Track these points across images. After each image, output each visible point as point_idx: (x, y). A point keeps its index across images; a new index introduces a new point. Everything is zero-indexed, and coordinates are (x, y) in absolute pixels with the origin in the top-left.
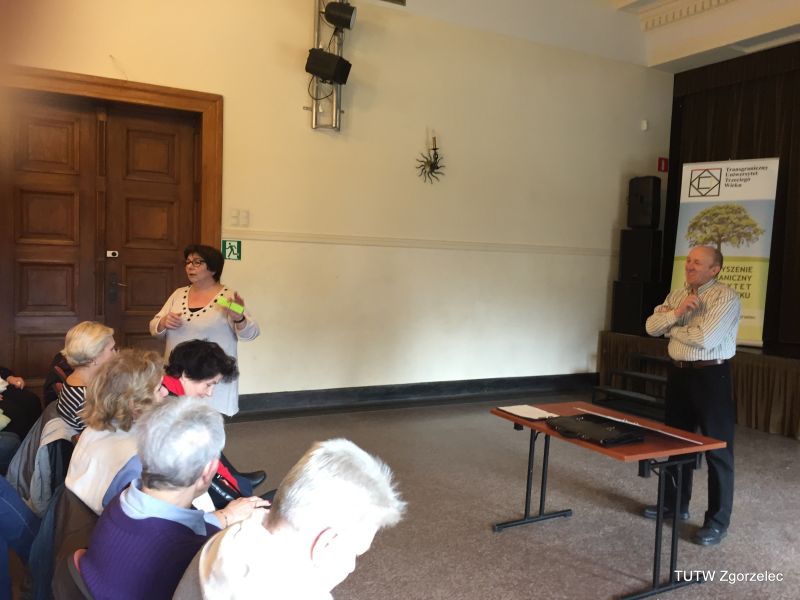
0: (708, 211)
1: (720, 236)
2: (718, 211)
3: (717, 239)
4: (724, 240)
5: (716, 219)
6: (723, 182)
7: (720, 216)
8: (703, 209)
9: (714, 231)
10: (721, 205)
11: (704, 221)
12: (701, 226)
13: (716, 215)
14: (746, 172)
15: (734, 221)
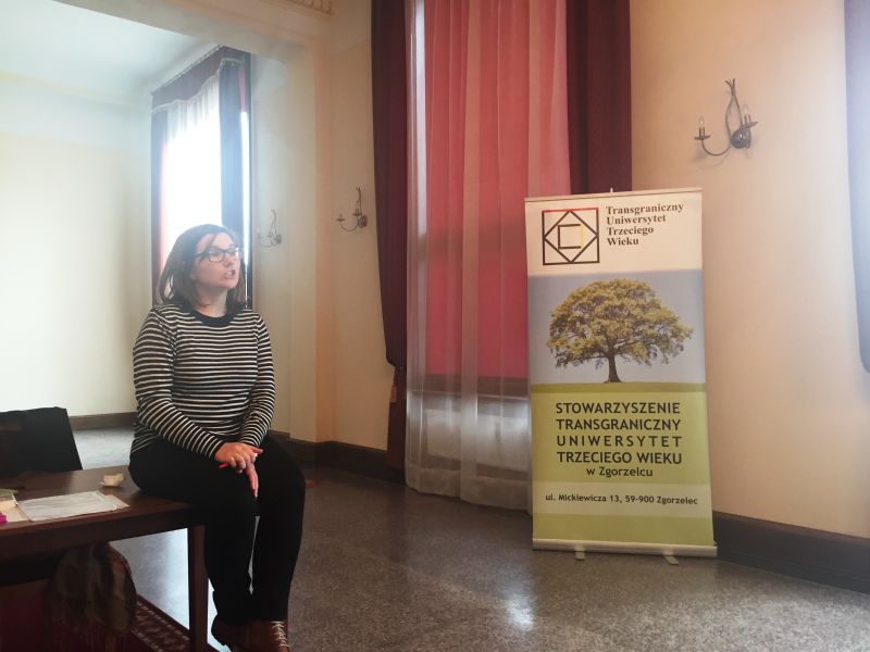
0: (584, 294)
1: (610, 342)
2: (600, 292)
3: (606, 347)
4: (621, 351)
5: (599, 309)
6: (603, 235)
7: (606, 302)
8: (573, 289)
9: (598, 334)
10: (607, 283)
11: (578, 313)
12: (574, 323)
13: (598, 300)
14: (644, 214)
15: (634, 312)
